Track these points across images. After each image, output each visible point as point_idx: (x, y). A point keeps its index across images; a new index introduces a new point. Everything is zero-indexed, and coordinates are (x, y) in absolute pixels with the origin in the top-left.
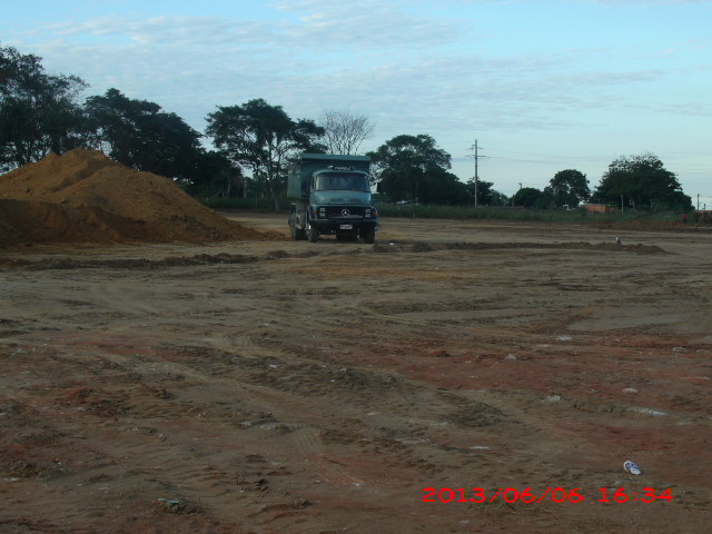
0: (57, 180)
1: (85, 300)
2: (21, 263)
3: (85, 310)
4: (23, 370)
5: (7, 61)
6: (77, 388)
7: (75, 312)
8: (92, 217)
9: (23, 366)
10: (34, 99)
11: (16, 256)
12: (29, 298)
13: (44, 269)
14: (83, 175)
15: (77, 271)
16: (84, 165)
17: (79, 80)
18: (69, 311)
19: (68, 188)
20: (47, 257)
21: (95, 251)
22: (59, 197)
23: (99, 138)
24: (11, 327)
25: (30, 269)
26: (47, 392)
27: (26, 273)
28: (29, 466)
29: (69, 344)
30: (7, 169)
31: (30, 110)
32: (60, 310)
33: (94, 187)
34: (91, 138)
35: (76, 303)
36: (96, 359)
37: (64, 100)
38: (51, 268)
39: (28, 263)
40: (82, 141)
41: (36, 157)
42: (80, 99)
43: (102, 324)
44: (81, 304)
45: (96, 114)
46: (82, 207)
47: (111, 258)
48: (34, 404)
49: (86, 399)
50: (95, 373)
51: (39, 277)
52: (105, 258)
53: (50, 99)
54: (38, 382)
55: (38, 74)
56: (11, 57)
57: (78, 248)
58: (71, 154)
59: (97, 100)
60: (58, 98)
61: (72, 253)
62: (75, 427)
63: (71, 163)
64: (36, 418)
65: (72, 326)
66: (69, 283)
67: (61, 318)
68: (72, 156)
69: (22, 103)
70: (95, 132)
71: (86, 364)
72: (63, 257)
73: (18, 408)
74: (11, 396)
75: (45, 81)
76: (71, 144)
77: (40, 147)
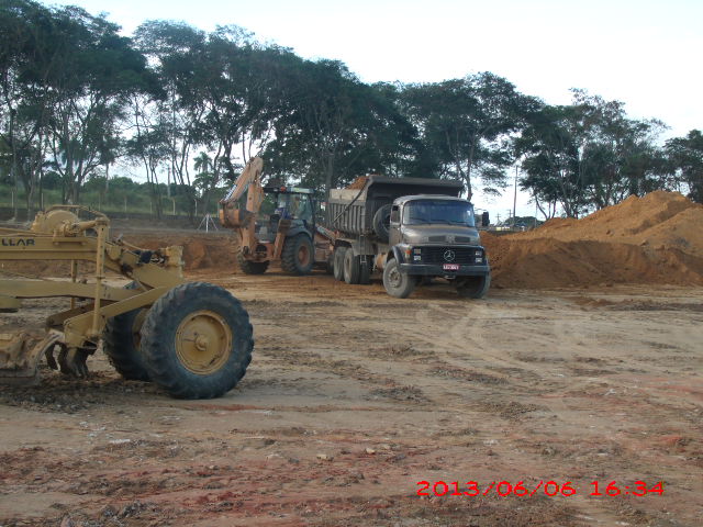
0: (637, 222)
1: (670, 344)
2: (604, 303)
3: (670, 353)
4: (618, 411)
5: (593, 108)
6: (676, 436)
7: (660, 355)
8: (673, 259)
9: (618, 407)
10: (615, 143)
11: (598, 296)
12: (614, 338)
13: (626, 309)
14: (663, 217)
15: (659, 313)
16: (664, 207)
17: (660, 123)
18: (654, 354)
19: (649, 230)
20: (628, 298)
21: (674, 294)
22: (640, 238)
23: (677, 179)
24: (600, 366)
25: (612, 309)
26: (645, 437)
27: (608, 313)
28: (638, 512)
29: (659, 388)
30: (586, 211)
31: (611, 154)
32: (645, 352)
33: (675, 229)
34: (669, 179)
35: (660, 346)
36: (692, 407)
37: (643, 144)
38: (633, 309)
39: (609, 303)
40: (660, 183)
41: (614, 199)
42: (659, 141)
43: (689, 369)
44: (666, 347)
45: (676, 155)
46: (663, 248)
47: (692, 301)
48: (633, 448)
49: (687, 448)
50: (692, 421)
51: (620, 317)
52: (685, 301)
53: (630, 143)
54: (635, 425)
55: (621, 120)
56: (596, 104)
57: (658, 289)
58: (651, 196)
59: (677, 141)
60: (638, 141)
61: (652, 295)
62: (678, 476)
63: (650, 204)
64: (637, 462)
65: (660, 369)
66: (652, 325)
67: (646, 360)
68: (652, 199)
69: (603, 148)
70: (673, 173)
71: (680, 410)
72: (643, 298)
73: (618, 450)
74: (609, 436)
75: (626, 125)
76: (649, 186)
77: (619, 189)
